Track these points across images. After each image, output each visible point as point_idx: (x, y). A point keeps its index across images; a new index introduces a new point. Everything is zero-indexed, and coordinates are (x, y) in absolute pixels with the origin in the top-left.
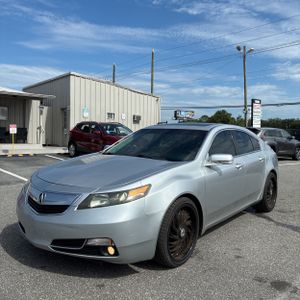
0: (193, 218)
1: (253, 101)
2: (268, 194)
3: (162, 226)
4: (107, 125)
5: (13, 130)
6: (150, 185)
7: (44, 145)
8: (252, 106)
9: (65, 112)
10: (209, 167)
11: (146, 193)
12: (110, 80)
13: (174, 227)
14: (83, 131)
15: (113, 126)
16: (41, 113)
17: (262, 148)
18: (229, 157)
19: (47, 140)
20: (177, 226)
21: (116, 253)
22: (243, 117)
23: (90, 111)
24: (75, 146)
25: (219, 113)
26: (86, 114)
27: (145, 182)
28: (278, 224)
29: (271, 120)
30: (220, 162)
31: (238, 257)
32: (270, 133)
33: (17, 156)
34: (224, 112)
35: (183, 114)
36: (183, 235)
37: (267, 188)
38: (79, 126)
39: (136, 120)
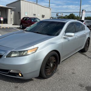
0: (56, 59)
1: (83, 10)
2: (86, 46)
3: (42, 64)
4: (33, 18)
5: (2, 19)
6: (38, 47)
7: (13, 25)
8: (82, 12)
9: (19, 13)
10: (64, 38)
11: (36, 51)
12: (36, 3)
13: (48, 64)
14: (25, 20)
15: (35, 19)
16: (11, 13)
17: (86, 29)
18: (73, 34)
19: (14, 23)
20: (49, 63)
21: (22, 76)
22: (79, 16)
23: (27, 13)
24: (22, 25)
25: (71, 14)
26: (26, 14)
27: (35, 46)
28: (89, 58)
29: (88, 17)
30: (69, 36)
31: (73, 73)
32: (87, 22)
33: (3, 28)
34: (73, 14)
35: (59, 15)
36: (51, 66)
37: (86, 44)
38: (23, 18)
39: (43, 16)
